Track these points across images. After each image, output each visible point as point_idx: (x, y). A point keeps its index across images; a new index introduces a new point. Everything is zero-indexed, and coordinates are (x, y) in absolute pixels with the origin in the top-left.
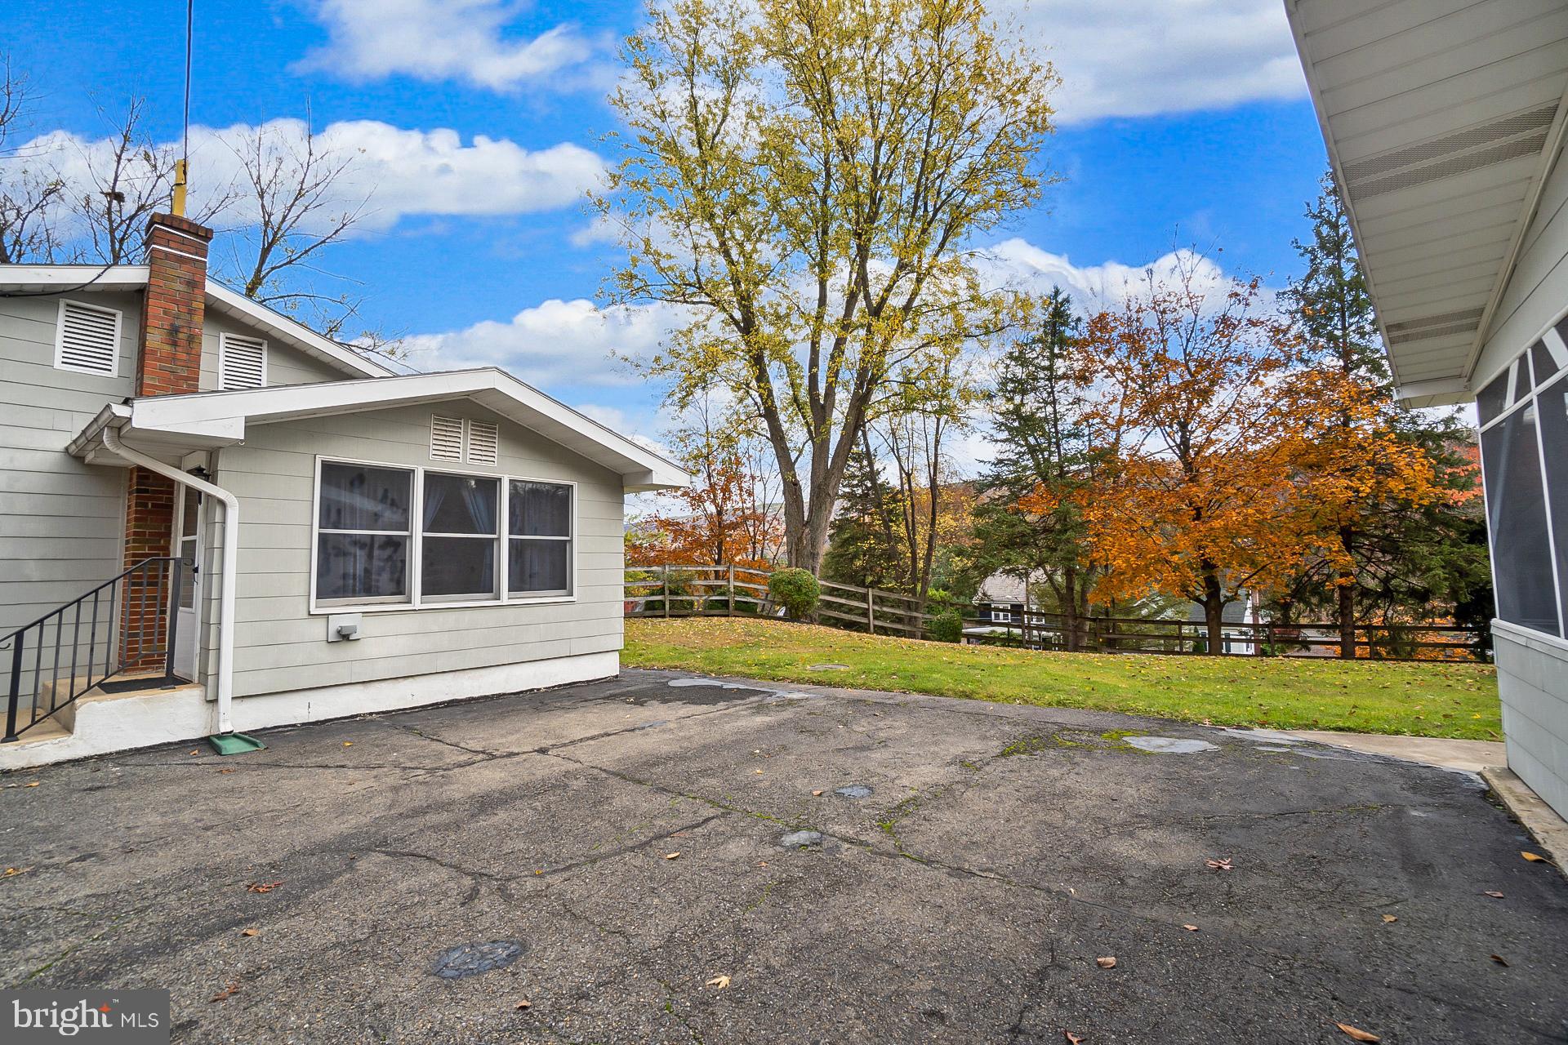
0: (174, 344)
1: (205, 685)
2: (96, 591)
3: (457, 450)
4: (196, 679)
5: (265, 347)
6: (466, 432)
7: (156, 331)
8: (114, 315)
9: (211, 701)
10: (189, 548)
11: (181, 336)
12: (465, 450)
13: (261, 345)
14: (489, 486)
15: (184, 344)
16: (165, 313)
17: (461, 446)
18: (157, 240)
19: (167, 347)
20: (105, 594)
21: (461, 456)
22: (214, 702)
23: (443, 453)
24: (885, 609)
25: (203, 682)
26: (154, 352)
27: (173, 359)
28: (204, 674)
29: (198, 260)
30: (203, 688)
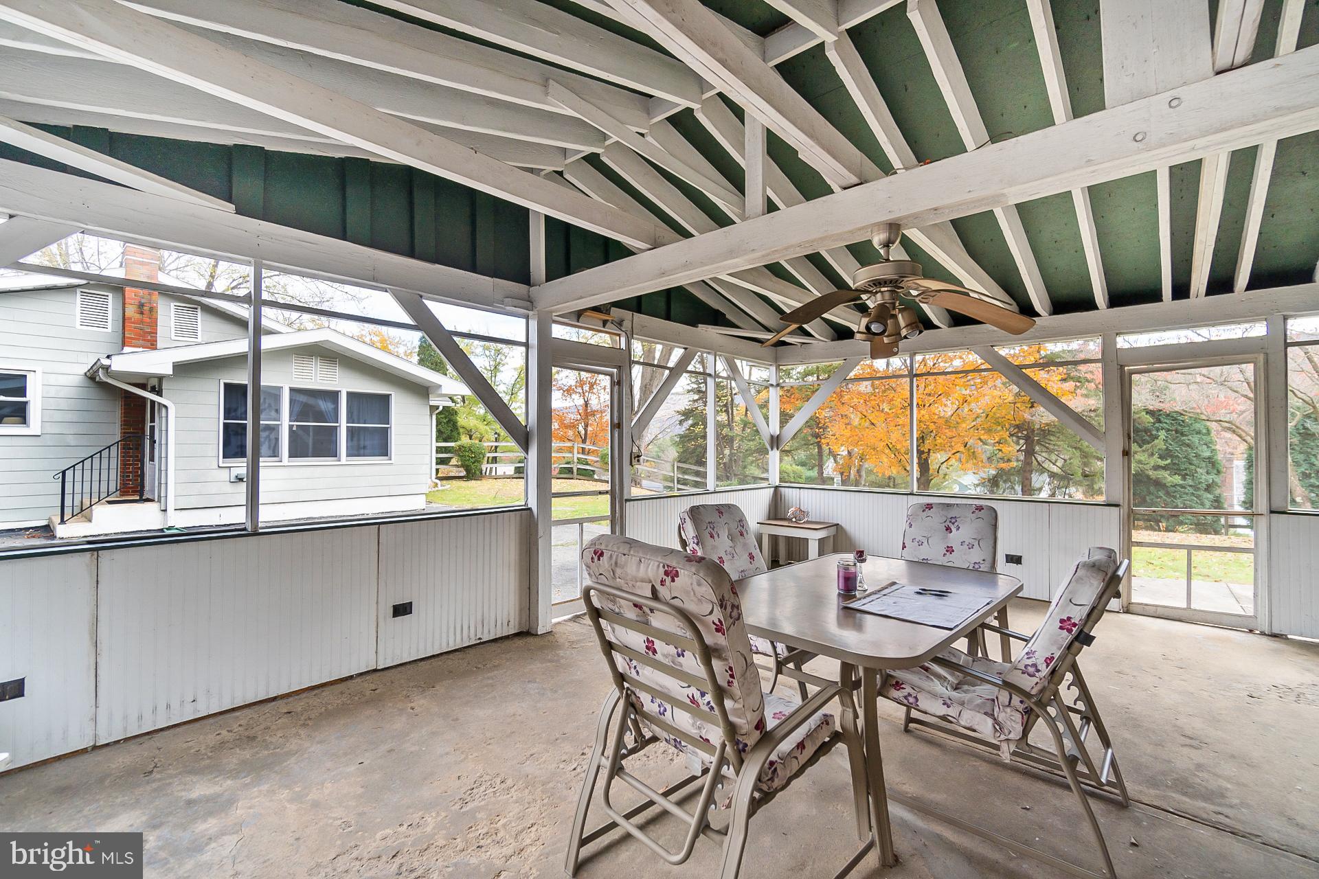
0: (142, 313)
1: (160, 502)
2: (100, 452)
3: (311, 375)
4: (156, 499)
5: (199, 310)
6: (316, 364)
7: (130, 306)
8: (107, 296)
9: (162, 510)
10: (152, 428)
11: (145, 308)
12: (316, 374)
13: (196, 309)
14: (333, 396)
15: (148, 314)
16: (135, 295)
17: (313, 372)
18: (128, 253)
19: (138, 315)
20: (105, 453)
21: (313, 378)
22: (165, 511)
23: (301, 377)
24: (686, 477)
25: (159, 501)
26: (130, 319)
27: (142, 322)
28: (159, 497)
29: (154, 263)
30: (159, 504)
